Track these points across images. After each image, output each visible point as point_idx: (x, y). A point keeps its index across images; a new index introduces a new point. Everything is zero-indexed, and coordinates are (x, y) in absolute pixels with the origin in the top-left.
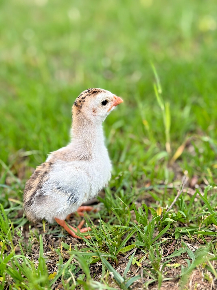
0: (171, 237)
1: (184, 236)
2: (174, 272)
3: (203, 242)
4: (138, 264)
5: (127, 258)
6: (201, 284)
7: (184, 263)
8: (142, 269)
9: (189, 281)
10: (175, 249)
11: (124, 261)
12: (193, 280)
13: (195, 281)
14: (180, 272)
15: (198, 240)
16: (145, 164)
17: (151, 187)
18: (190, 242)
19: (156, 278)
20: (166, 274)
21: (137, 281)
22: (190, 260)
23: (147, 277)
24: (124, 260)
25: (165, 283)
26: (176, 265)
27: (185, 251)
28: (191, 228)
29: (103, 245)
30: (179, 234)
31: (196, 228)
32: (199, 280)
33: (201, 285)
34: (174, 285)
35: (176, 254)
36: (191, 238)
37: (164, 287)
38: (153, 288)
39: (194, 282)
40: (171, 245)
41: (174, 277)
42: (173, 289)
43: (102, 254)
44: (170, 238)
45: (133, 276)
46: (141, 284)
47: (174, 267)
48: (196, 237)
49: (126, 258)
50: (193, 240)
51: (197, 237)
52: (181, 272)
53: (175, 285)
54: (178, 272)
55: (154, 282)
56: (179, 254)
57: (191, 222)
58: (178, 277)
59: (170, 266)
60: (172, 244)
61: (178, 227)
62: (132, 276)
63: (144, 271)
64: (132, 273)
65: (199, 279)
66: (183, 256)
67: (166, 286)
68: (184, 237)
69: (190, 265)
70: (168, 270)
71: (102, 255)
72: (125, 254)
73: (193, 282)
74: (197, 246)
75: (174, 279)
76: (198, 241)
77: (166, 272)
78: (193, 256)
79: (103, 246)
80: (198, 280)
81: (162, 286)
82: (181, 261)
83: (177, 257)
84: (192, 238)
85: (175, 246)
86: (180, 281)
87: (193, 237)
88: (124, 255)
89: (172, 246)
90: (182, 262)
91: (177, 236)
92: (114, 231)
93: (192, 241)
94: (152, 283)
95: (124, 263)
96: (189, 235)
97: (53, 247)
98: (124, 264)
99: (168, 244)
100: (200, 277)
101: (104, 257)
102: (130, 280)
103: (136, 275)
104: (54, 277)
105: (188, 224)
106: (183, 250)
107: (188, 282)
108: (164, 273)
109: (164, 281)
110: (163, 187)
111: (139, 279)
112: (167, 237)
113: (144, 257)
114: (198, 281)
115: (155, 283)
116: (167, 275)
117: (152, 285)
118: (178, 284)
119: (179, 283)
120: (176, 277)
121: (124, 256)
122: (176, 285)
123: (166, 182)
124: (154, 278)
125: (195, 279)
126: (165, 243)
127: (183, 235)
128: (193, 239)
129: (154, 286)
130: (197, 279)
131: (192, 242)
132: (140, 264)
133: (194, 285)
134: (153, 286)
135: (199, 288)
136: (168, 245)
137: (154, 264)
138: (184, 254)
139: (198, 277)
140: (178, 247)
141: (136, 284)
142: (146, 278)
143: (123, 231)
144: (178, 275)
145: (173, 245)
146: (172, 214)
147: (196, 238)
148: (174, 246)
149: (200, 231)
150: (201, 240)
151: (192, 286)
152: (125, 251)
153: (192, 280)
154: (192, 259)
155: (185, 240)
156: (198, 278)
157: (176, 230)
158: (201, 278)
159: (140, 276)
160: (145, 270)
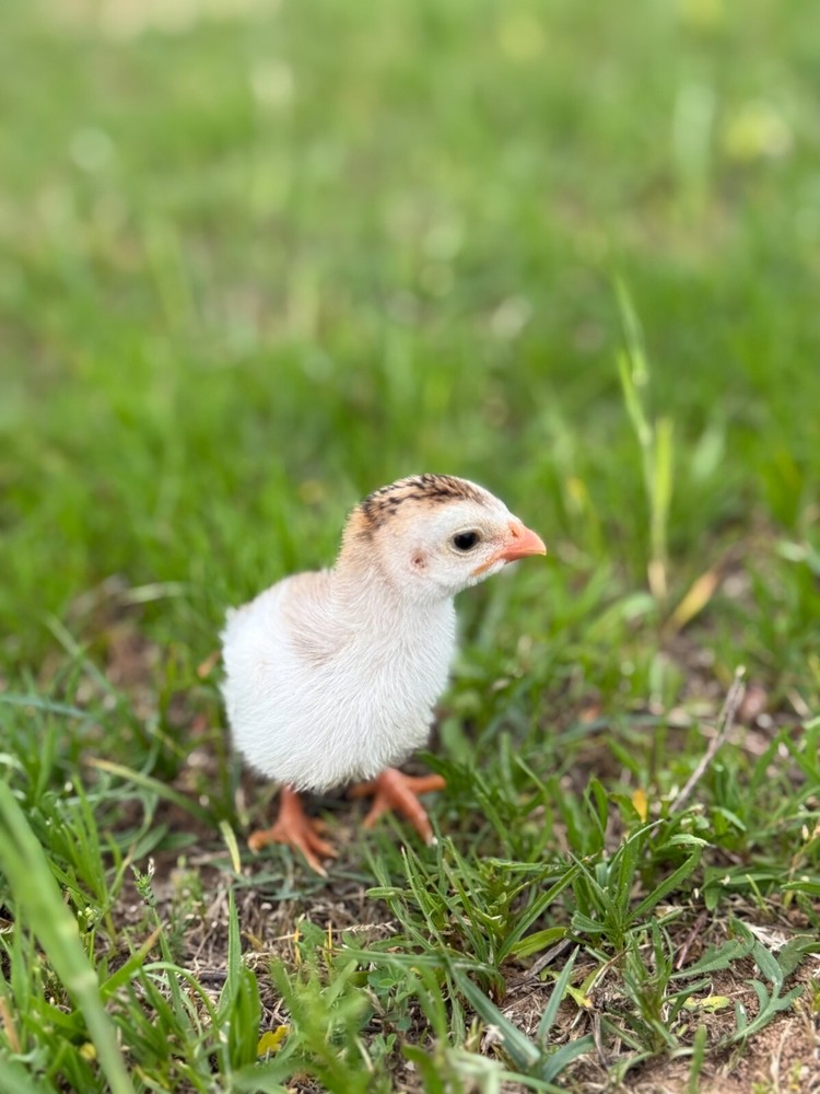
0: (690, 902)
1: (734, 900)
2: (708, 1026)
3: (803, 919)
4: (579, 997)
5: (537, 978)
6: (813, 1067)
7: (742, 995)
8: (596, 1016)
9: (769, 1059)
10: (704, 947)
11: (524, 989)
12: (783, 1054)
13: (789, 1058)
14: (731, 1025)
15: (785, 913)
16: (575, 638)
17: (601, 723)
18: (757, 922)
19: (646, 1048)
20: (681, 1032)
21: (578, 1060)
22: (766, 981)
23: (613, 1044)
24: (524, 982)
25: (679, 1067)
26: (715, 1002)
27: (746, 954)
28: (759, 868)
29: (447, 930)
30: (719, 889)
31: (776, 872)
32: (803, 1055)
33: (811, 1070)
34: (714, 1072)
35: (710, 961)
36: (763, 905)
37: (678, 1078)
38: (639, 1081)
39: (786, 1061)
40: (690, 929)
41: (714, 1045)
42: (710, 1084)
43: (457, 961)
44: (687, 904)
45: (563, 1043)
46: (593, 1069)
47: (708, 1009)
48: (777, 900)
49: (531, 975)
50: (768, 914)
51: (783, 903)
52: (736, 1027)
53: (718, 1071)
54: (724, 1027)
55: (642, 1062)
56: (722, 963)
57: (757, 849)
58: (728, 1043)
59: (695, 1005)
60: (693, 928)
61: (710, 865)
62: (559, 1039)
63: (605, 1022)
64: (557, 1031)
65: (803, 1049)
66: (735, 972)
67: (686, 1076)
68: (737, 903)
69: (769, 1003)
70: (687, 1022)
71: (458, 965)
72: (524, 963)
73: (781, 1060)
74: (782, 935)
75: (713, 1053)
76: (786, 917)
77: (680, 1026)
78: (776, 971)
79: (449, 933)
80: (800, 1054)
81: (671, 1076)
82: (728, 989)
83: (714, 974)
84: (765, 907)
85: (705, 934)
86: (737, 1058)
87: (768, 904)
88: (521, 966)
89: (693, 935)
90: (732, 991)
91: (711, 898)
92: (487, 876)
93: (766, 918)
94: (637, 1064)
95: (525, 994)
96: (755, 894)
97: (260, 935)
98: (524, 1000)
99: (679, 927)
100: (807, 1044)
101: (462, 969)
102: (557, 1053)
103: (574, 1038)
104: (280, 1042)
105: (745, 857)
106: (737, 949)
107: (765, 1059)
108: (674, 1031)
109: (675, 1059)
110: (645, 721)
111: (584, 1053)
112: (675, 903)
113: (599, 973)
114: (800, 1058)
115: (646, 1066)
116: (684, 1035)
117: (636, 1072)
118: (726, 1068)
119: (731, 1063)
120: (719, 1045)
121: (522, 969)
122: (720, 1073)
123: (656, 705)
124: (640, 1048)
125: (789, 1052)
126: (668, 924)
127: (732, 896)
128: (770, 910)
129: (643, 1077)
130: (796, 1050)
131: (762, 920)
132: (586, 997)
133: (787, 1072)
134: (639, 1077)
135: (805, 1080)
136: (680, 930)
137: (646, 997)
138: (738, 961)
139: (800, 1044)
140: (717, 939)
141: (575, 1070)
142: (612, 1046)
143: (519, 878)
144: (725, 1037)
145: (697, 930)
146: (694, 821)
147: (778, 904)
148: (700, 933)
149: (794, 879)
150: (796, 913)
151: (780, 1075)
152: (528, 952)
153: (779, 1054)
154: (774, 979)
155: (740, 914)
156: (800, 1048)
157: (706, 877)
158: (810, 1047)
159: (592, 1039)
160: (607, 1017)
